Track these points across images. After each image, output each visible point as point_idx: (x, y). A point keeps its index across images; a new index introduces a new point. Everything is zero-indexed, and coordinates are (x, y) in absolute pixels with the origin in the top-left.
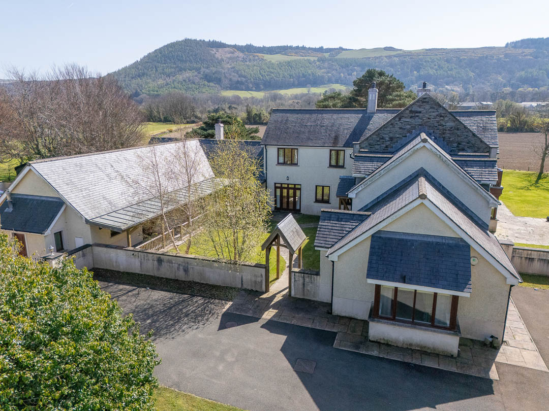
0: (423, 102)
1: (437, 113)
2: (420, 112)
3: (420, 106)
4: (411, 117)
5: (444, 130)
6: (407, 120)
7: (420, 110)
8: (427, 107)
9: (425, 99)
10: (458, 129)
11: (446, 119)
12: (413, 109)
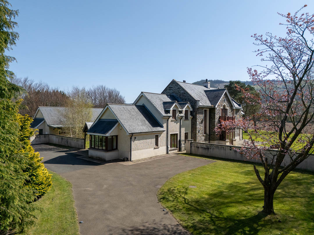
0: (173, 83)
1: (177, 87)
2: (172, 87)
3: (172, 85)
4: (169, 90)
5: (180, 94)
6: (169, 91)
7: (172, 86)
8: (174, 85)
9: (173, 82)
10: (185, 93)
11: (181, 89)
12: (170, 87)
